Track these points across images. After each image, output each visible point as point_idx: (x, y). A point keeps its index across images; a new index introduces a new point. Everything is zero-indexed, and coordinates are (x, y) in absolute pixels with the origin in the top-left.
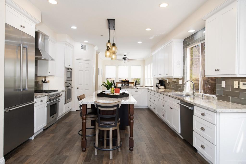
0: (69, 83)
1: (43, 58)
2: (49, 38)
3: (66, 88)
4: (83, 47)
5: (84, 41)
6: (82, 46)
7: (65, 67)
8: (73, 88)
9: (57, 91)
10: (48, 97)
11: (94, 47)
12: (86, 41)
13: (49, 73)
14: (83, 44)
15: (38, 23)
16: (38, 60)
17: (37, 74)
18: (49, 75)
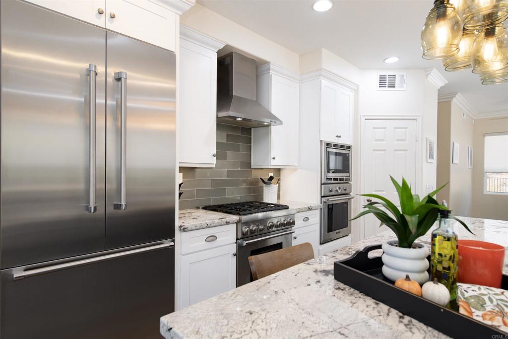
0: (338, 186)
1: (266, 124)
2: (272, 66)
3: (322, 198)
4: (387, 82)
5: (387, 61)
6: (382, 79)
7: (321, 141)
8: (352, 199)
9: (287, 208)
10: (240, 225)
11: (427, 75)
12: (392, 60)
13: (274, 158)
14: (387, 73)
15: (187, 8)
16: (253, 129)
17: (250, 163)
18: (272, 164)
